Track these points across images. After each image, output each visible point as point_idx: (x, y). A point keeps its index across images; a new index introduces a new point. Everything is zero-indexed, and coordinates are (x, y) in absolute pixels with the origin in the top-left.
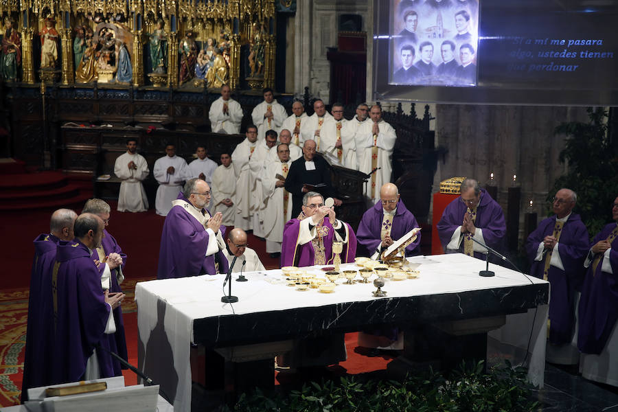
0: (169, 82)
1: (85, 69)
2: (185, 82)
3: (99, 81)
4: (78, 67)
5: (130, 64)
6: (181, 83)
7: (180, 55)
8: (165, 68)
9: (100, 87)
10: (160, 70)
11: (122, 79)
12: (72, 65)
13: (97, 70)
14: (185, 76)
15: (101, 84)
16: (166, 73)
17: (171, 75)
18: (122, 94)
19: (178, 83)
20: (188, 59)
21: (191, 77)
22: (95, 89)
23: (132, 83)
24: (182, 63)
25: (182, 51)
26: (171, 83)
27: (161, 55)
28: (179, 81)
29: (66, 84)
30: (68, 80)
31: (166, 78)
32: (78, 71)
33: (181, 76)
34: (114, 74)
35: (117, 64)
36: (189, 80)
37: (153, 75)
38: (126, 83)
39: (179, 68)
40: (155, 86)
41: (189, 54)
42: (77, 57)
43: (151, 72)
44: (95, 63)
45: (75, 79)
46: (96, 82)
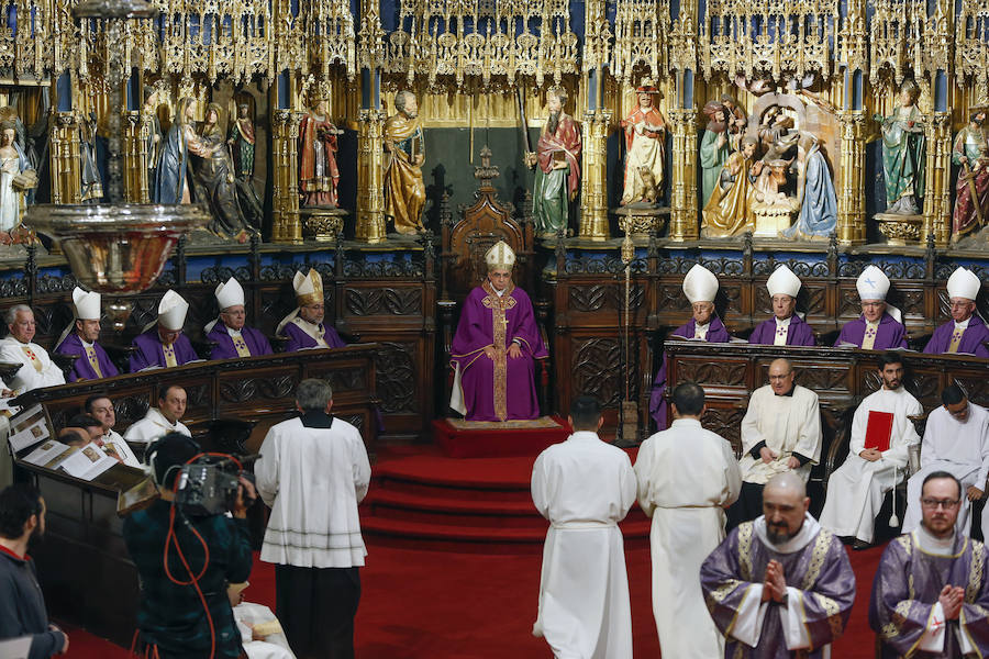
0: (926, 233)
1: (724, 204)
2: (968, 234)
3: (757, 234)
4: (708, 200)
5: (831, 192)
6: (955, 236)
7: (955, 169)
8: (919, 202)
9: (758, 247)
10: (905, 206)
11: (812, 228)
12: (694, 196)
13: (754, 207)
14: (966, 218)
15: (761, 239)
16: (920, 211)
17: (932, 217)
18: (810, 264)
19: (950, 237)
20: (974, 178)
21: (981, 224)
22: (748, 252)
23: (834, 237)
24: (959, 187)
25: (962, 159)
26: (931, 237)
27: (909, 169)
28: (951, 232)
29: (681, 240)
30: (685, 231)
31: (919, 224)
32: (710, 209)
33: (956, 220)
34: (794, 217)
35: (800, 190)
36: (977, 229)
37: (886, 217)
38: (821, 237)
39: (952, 198)
40: (891, 243)
41: (978, 164)
42: (708, 176)
43: (884, 209)
44: (750, 188)
45: (700, 229)
46: (749, 235)
